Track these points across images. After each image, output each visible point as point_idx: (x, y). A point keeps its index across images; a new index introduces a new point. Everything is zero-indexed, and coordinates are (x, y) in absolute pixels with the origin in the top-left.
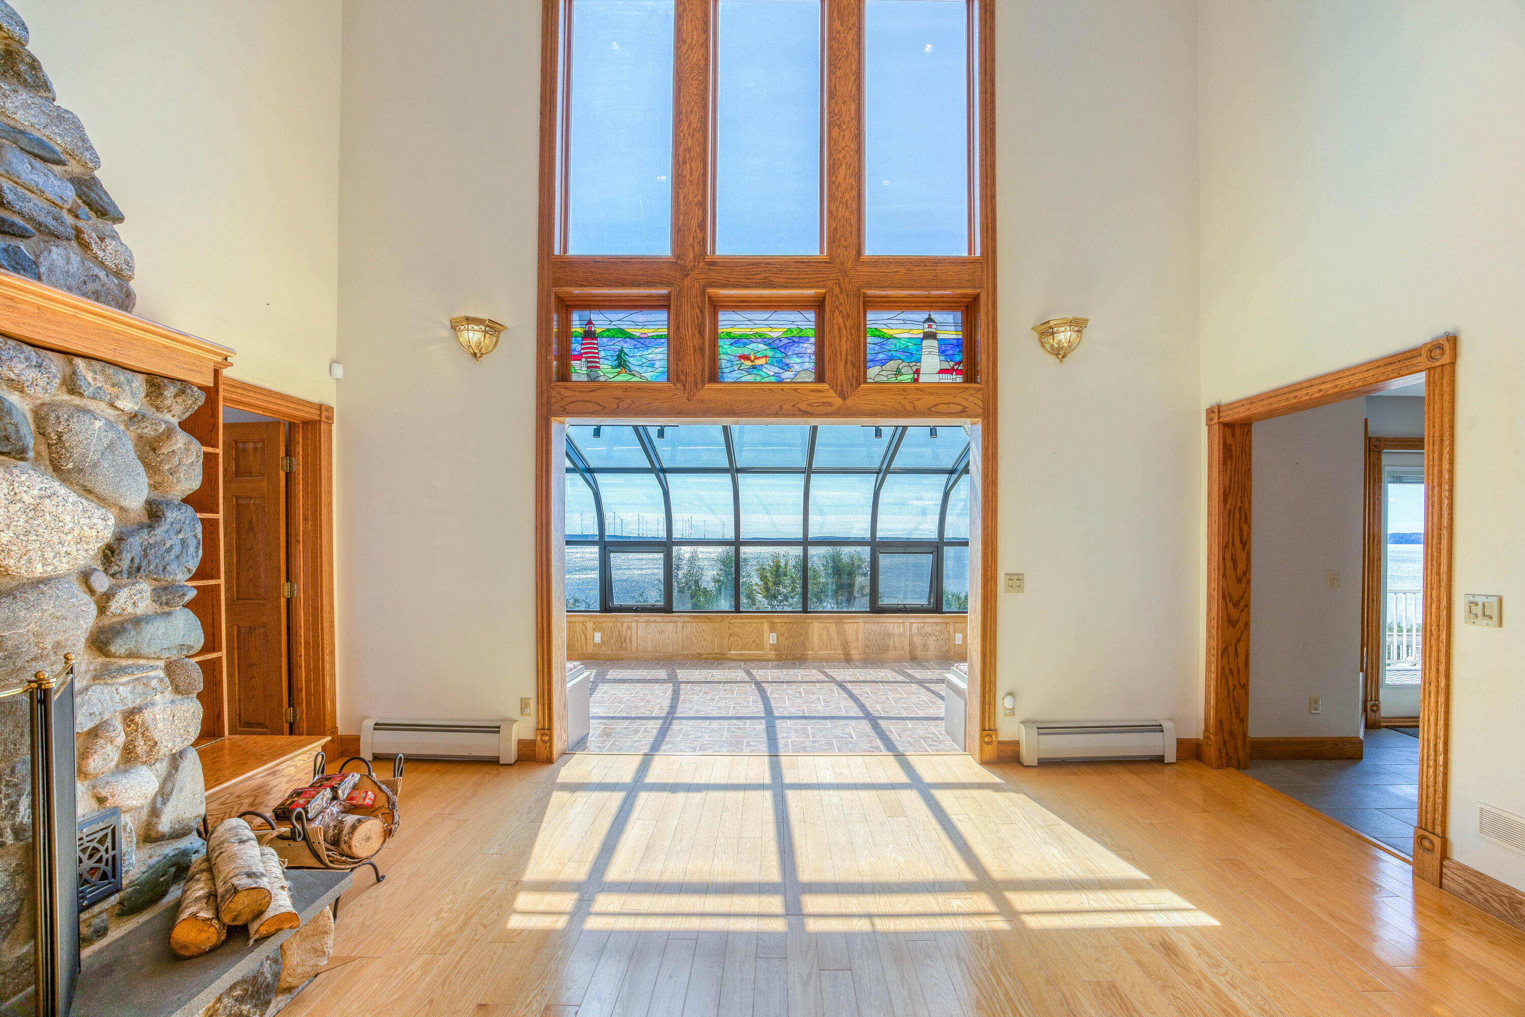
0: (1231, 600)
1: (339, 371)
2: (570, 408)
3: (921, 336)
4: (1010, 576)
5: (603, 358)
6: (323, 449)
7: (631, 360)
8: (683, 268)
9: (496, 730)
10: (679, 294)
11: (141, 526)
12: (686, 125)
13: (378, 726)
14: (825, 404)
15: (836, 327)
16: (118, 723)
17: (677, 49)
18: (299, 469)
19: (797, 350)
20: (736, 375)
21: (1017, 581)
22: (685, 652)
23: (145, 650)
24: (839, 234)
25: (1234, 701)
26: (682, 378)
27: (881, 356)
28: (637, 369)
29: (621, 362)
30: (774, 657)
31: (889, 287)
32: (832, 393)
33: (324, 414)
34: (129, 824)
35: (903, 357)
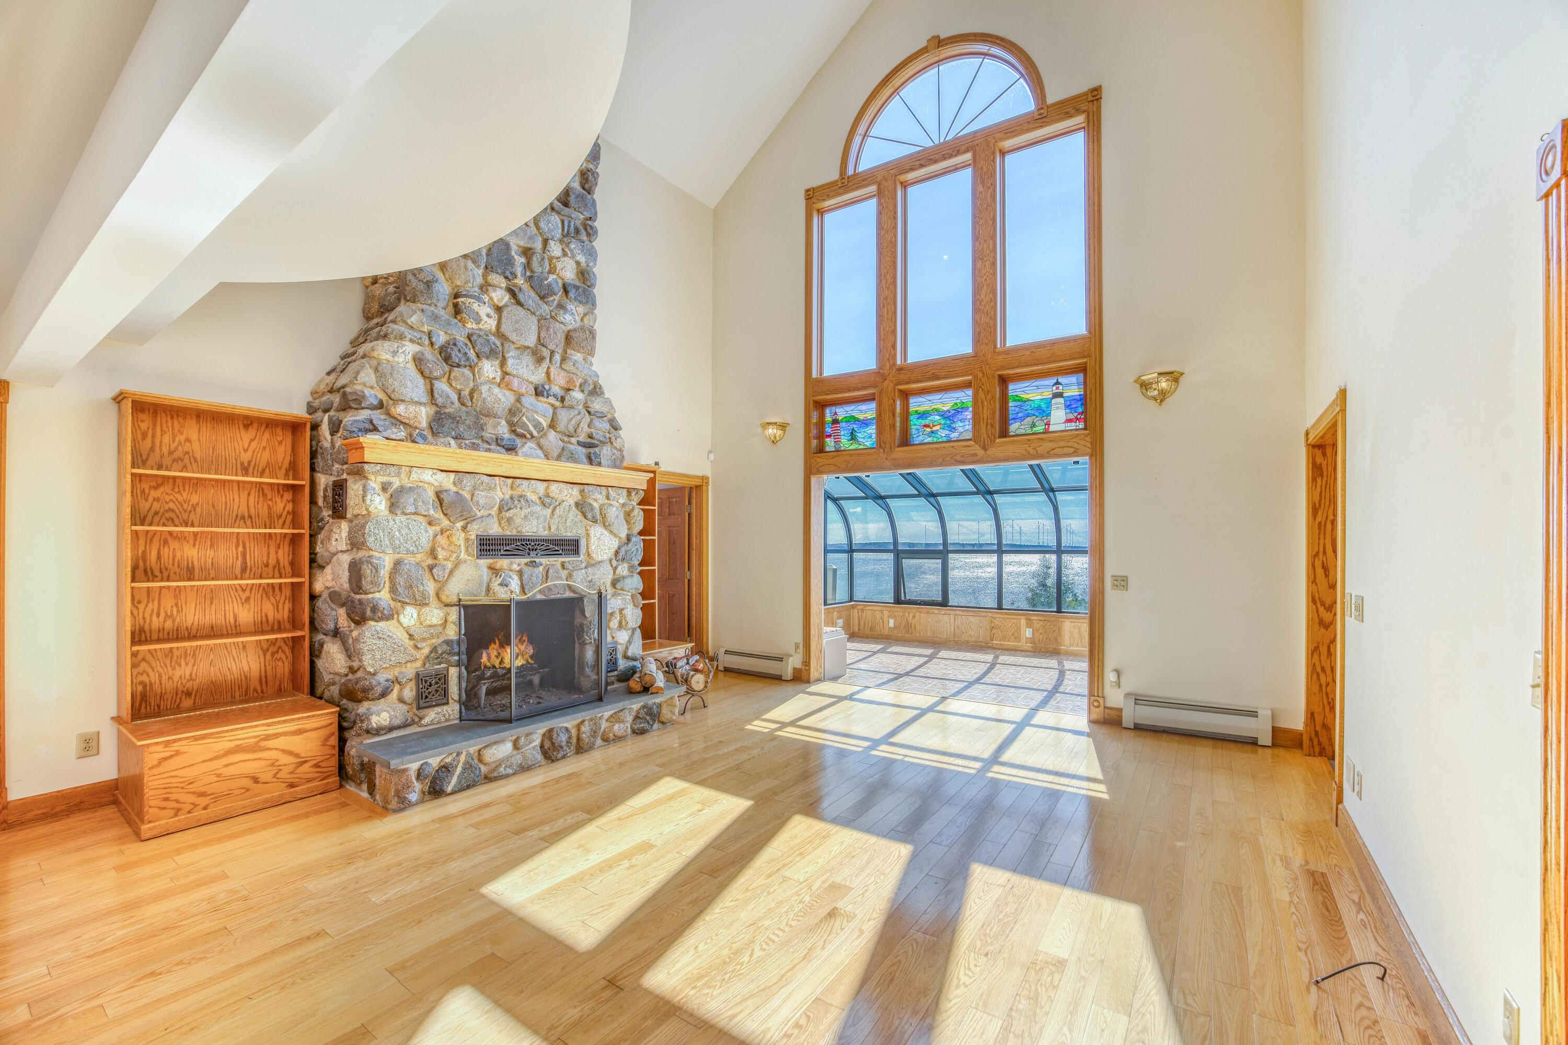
0: (1323, 604)
1: (712, 457)
2: (821, 469)
3: (1051, 396)
4: (1115, 578)
5: (843, 435)
6: (704, 500)
7: (858, 435)
8: (883, 375)
9: (780, 659)
10: (881, 392)
11: (625, 544)
12: (884, 282)
13: (727, 652)
14: (973, 455)
15: (980, 401)
16: (618, 612)
17: (878, 235)
18: (694, 511)
19: (960, 417)
20: (921, 438)
21: (1122, 582)
22: (956, 639)
23: (626, 588)
24: (982, 335)
25: (1328, 698)
26: (883, 445)
27: (1020, 415)
28: (862, 440)
29: (853, 438)
30: (1030, 649)
31: (1017, 367)
32: (977, 447)
33: (705, 481)
34: (620, 649)
35: (1036, 414)
